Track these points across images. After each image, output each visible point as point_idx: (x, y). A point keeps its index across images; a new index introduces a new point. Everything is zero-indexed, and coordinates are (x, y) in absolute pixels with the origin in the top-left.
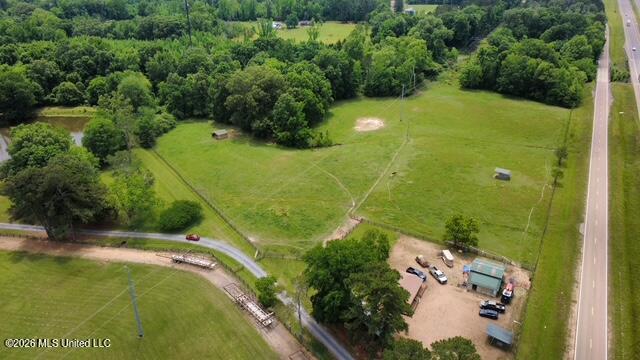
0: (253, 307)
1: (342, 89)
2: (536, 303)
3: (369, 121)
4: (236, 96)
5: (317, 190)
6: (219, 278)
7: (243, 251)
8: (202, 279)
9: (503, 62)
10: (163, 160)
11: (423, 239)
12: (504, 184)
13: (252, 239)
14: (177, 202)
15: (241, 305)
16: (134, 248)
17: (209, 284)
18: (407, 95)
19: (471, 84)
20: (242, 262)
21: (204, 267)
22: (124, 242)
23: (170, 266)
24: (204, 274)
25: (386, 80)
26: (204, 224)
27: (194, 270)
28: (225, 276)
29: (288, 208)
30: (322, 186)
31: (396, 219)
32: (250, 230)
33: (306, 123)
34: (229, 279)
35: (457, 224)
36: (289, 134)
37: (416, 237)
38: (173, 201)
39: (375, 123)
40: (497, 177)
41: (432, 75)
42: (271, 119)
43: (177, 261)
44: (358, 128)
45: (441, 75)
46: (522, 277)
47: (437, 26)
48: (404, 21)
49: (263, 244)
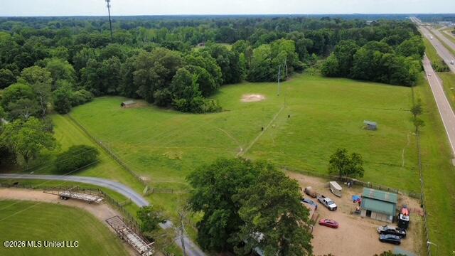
0: (134, 239)
1: (231, 75)
2: (435, 228)
3: (252, 96)
4: (141, 70)
5: (208, 140)
6: (103, 213)
7: (133, 188)
8: (86, 214)
9: (354, 55)
10: (75, 122)
11: (309, 174)
12: (373, 133)
13: (143, 178)
14: (74, 146)
15: (122, 237)
16: (24, 187)
17: (92, 218)
18: (281, 81)
19: (330, 73)
20: (129, 197)
21: (91, 203)
22: (16, 184)
23: (56, 202)
24: (89, 209)
25: (265, 68)
26: (100, 167)
27: (80, 205)
28: (111, 210)
29: (181, 153)
30: (213, 137)
31: (281, 160)
32: (143, 171)
33: (200, 93)
34: (114, 213)
35: (342, 157)
36: (185, 100)
37: (301, 173)
38: (71, 146)
39: (258, 97)
40: (365, 128)
41: (299, 69)
42: (170, 90)
43: (63, 197)
44: (244, 100)
45: (306, 70)
46: (413, 204)
47: (300, 37)
48: (276, 35)
49: (154, 182)
